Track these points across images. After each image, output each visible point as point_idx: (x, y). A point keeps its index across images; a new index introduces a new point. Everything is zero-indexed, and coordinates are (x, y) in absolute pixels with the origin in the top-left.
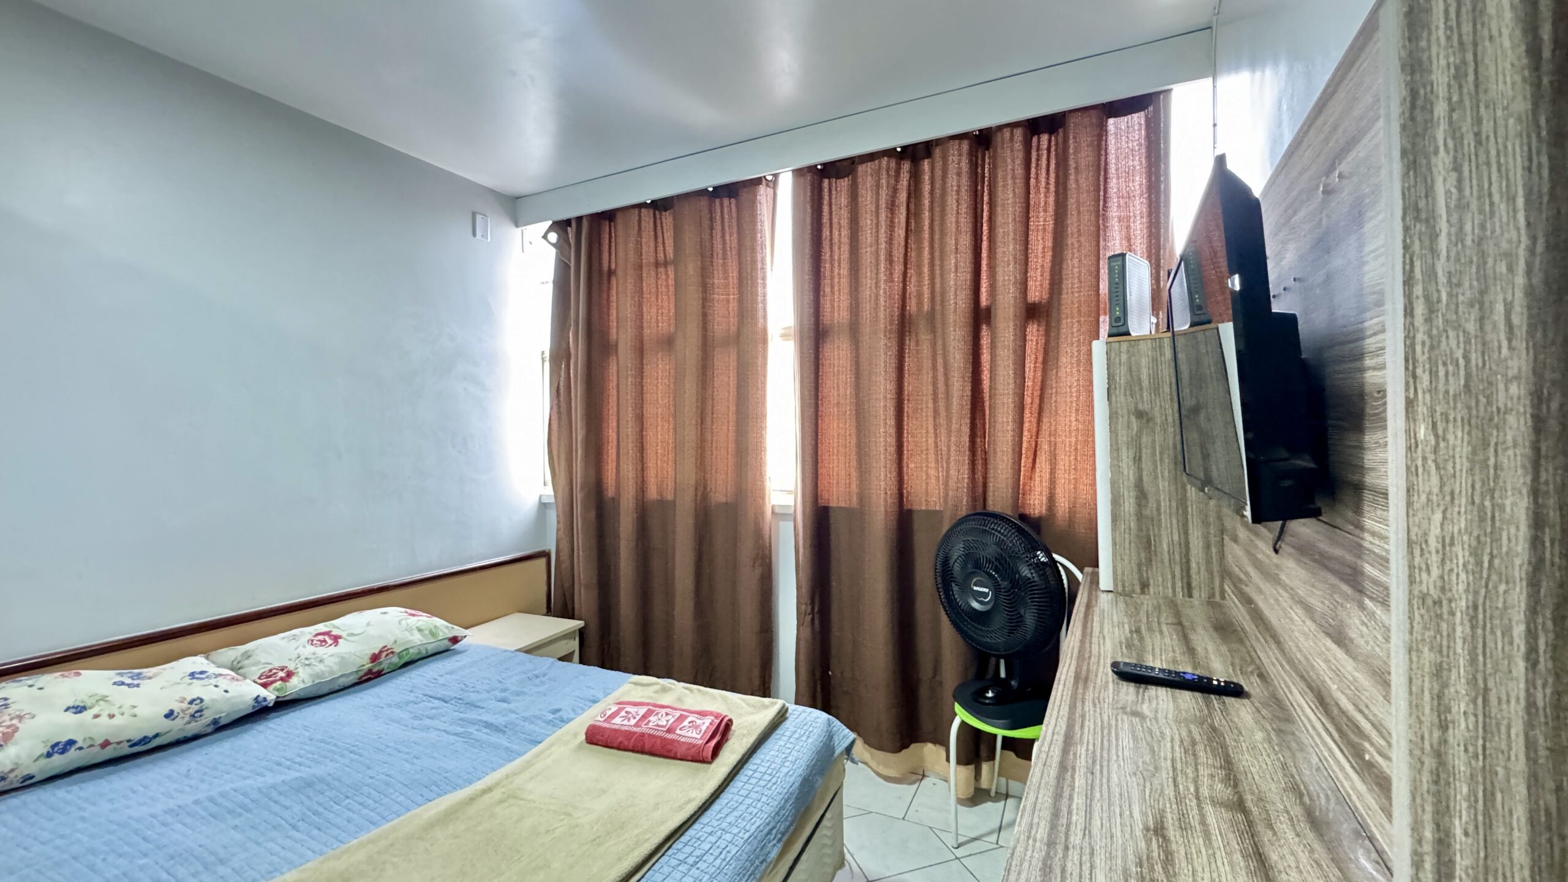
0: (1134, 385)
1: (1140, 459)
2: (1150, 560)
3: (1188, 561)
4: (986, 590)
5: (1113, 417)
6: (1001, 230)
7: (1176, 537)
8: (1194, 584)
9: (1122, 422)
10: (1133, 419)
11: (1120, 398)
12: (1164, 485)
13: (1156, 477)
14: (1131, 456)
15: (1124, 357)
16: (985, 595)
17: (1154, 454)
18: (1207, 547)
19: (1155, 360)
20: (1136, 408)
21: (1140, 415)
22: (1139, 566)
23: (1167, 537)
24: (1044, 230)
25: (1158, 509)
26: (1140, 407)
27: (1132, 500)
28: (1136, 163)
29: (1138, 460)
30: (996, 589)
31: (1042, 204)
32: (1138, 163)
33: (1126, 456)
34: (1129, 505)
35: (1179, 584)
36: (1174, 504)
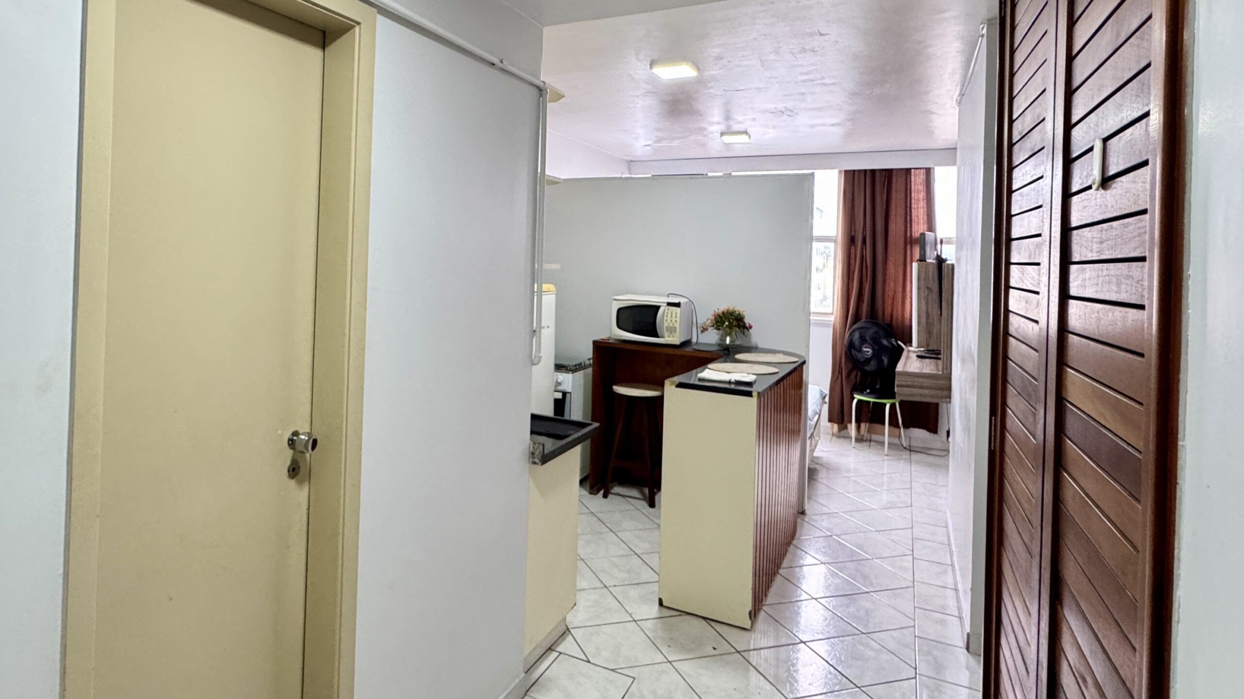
0: (927, 279)
2: (930, 337)
4: (868, 350)
5: (919, 288)
9: (922, 290)
10: (926, 290)
11: (922, 283)
12: (935, 313)
13: (933, 310)
14: (925, 302)
15: (924, 269)
16: (868, 352)
17: (932, 302)
19: (934, 271)
20: (927, 286)
21: (928, 288)
22: (926, 339)
23: (936, 330)
25: (933, 320)
26: (929, 286)
27: (925, 318)
29: (927, 304)
30: (873, 349)
33: (923, 302)
34: (924, 320)
36: (938, 319)
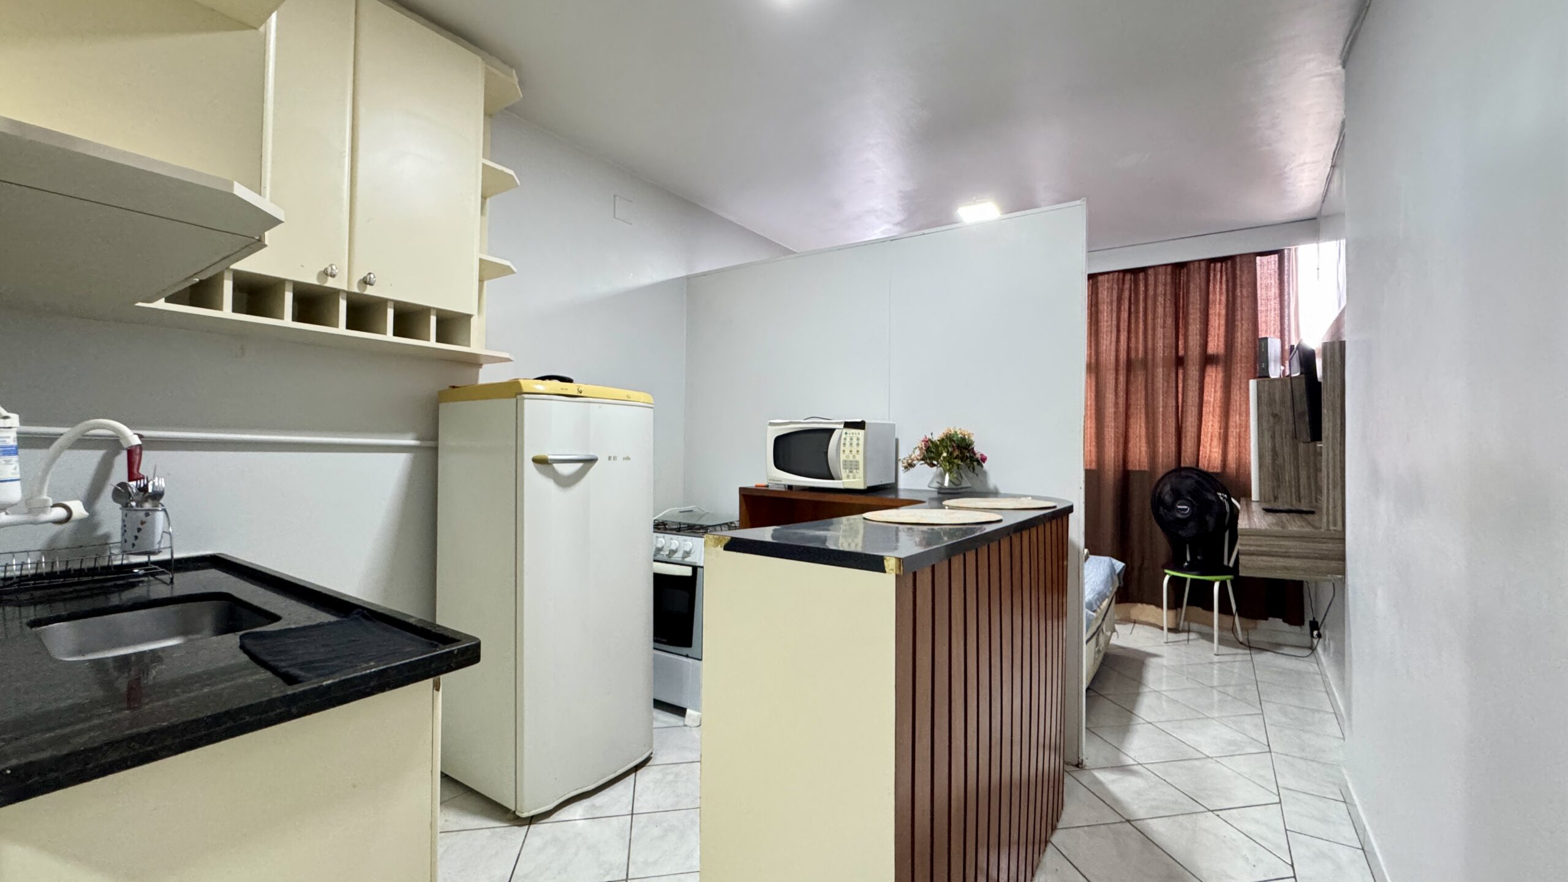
0: (1271, 402)
1: (1274, 437)
2: (1279, 486)
3: (1299, 486)
4: (1185, 507)
5: (1260, 417)
6: (1192, 316)
7: (1292, 474)
8: (1302, 496)
9: (1264, 420)
10: (1270, 418)
11: (1265, 408)
12: (1287, 449)
13: (1283, 446)
14: (1269, 436)
15: (1266, 388)
16: (1185, 510)
17: (1281, 434)
18: (1309, 478)
19: (1283, 390)
20: (1273, 413)
21: (1275, 416)
22: (1273, 488)
23: (1288, 475)
24: (1219, 315)
25: (1284, 461)
26: (1274, 412)
27: (1270, 457)
28: (1273, 281)
29: (1273, 437)
30: (1192, 506)
31: (1218, 301)
32: (1274, 281)
33: (1267, 436)
34: (1268, 460)
35: (1294, 496)
36: (1292, 459)
